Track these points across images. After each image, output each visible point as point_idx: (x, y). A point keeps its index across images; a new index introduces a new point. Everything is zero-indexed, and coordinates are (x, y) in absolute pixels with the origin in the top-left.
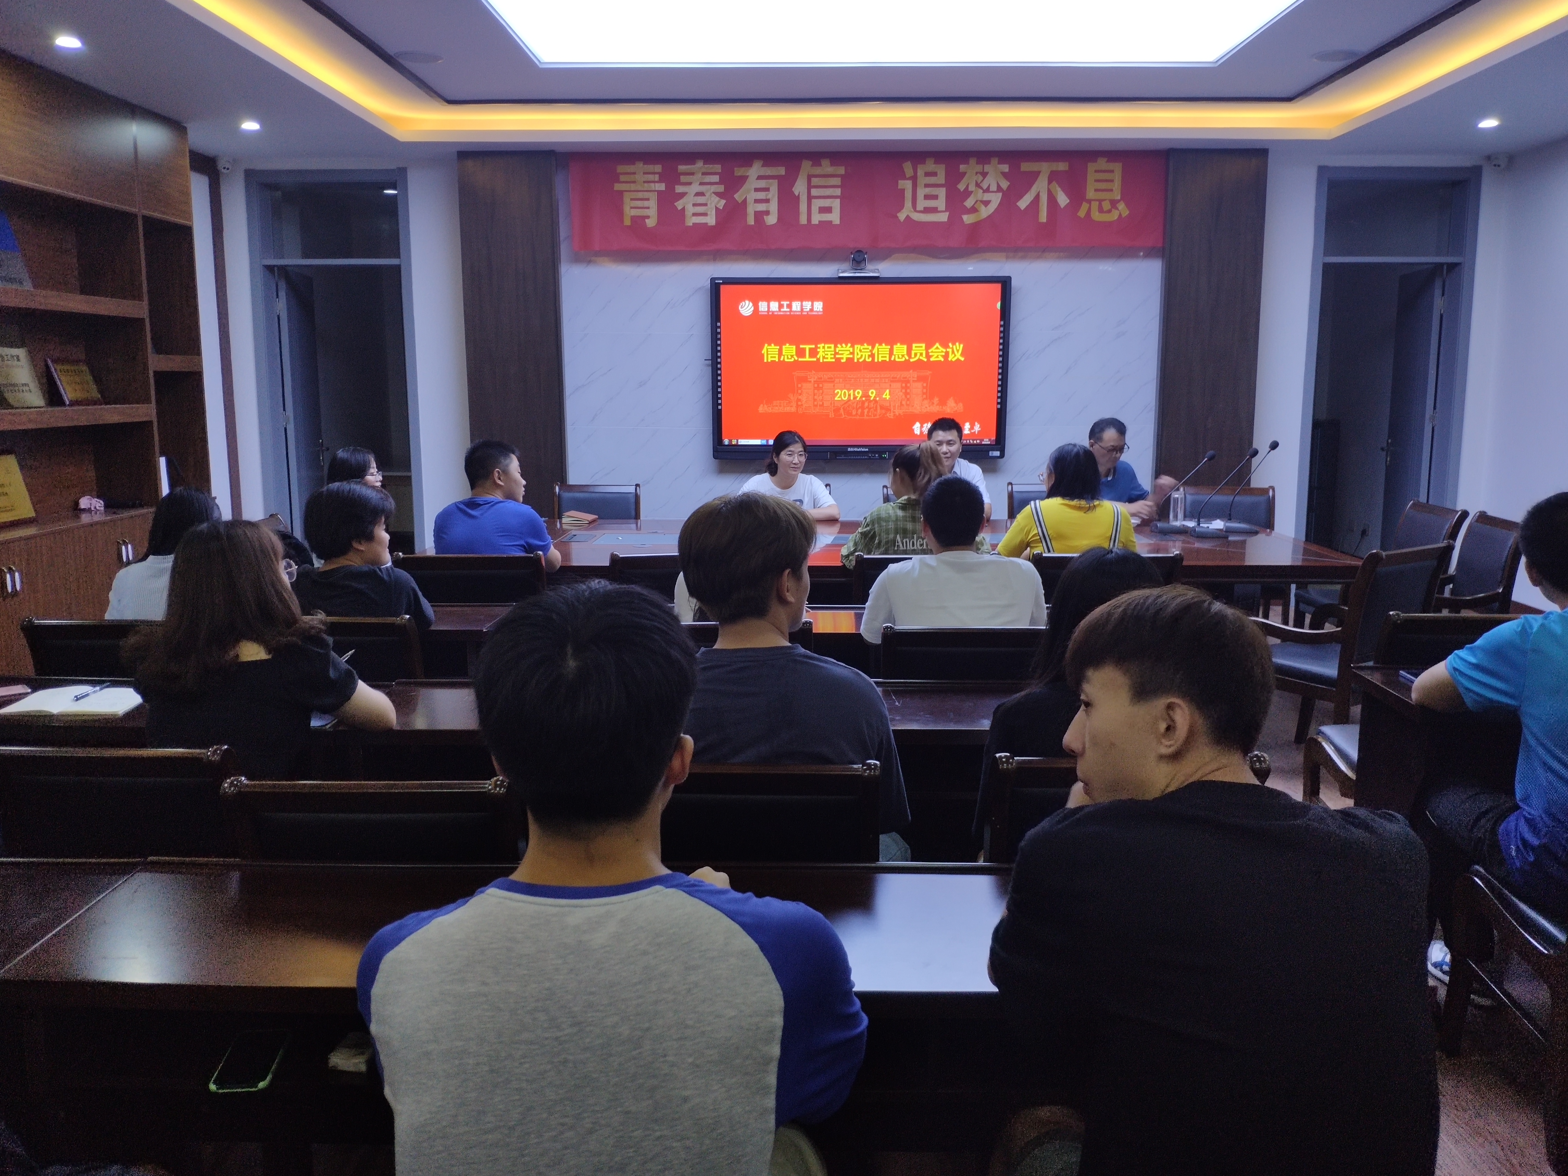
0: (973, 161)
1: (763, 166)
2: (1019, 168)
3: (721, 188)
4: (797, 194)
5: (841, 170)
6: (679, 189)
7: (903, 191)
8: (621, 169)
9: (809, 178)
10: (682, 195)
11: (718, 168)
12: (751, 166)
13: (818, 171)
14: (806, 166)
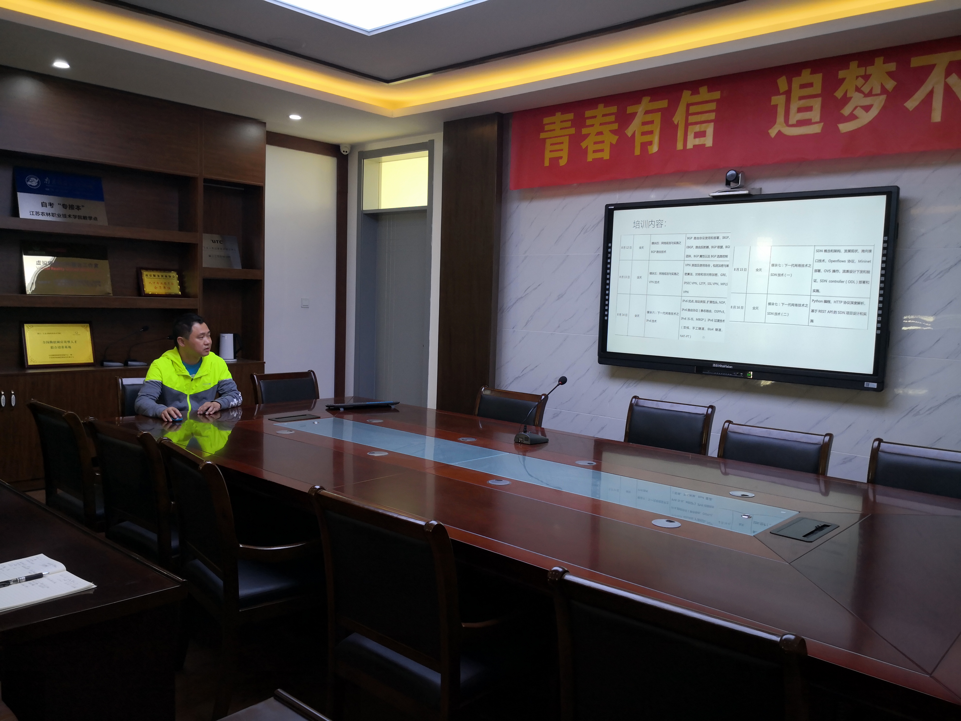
0: (854, 65)
1: (650, 101)
2: (909, 63)
3: (615, 126)
4: (676, 123)
5: (717, 95)
6: (585, 131)
7: (776, 106)
8: (546, 120)
9: (688, 105)
10: (587, 136)
11: (614, 109)
12: (640, 104)
13: (696, 98)
14: (687, 96)
